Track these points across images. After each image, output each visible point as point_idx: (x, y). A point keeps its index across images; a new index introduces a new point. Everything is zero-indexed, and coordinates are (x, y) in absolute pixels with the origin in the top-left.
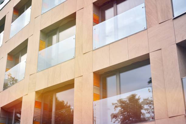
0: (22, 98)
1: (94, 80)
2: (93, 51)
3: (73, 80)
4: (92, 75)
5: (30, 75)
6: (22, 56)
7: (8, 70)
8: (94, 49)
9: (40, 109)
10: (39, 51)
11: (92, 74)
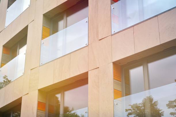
0: (21, 98)
1: (114, 73)
2: (112, 35)
3: (87, 73)
4: (111, 66)
5: (31, 70)
6: (20, 48)
7: (4, 65)
8: (113, 33)
9: (44, 112)
10: (42, 39)
11: (112, 64)
